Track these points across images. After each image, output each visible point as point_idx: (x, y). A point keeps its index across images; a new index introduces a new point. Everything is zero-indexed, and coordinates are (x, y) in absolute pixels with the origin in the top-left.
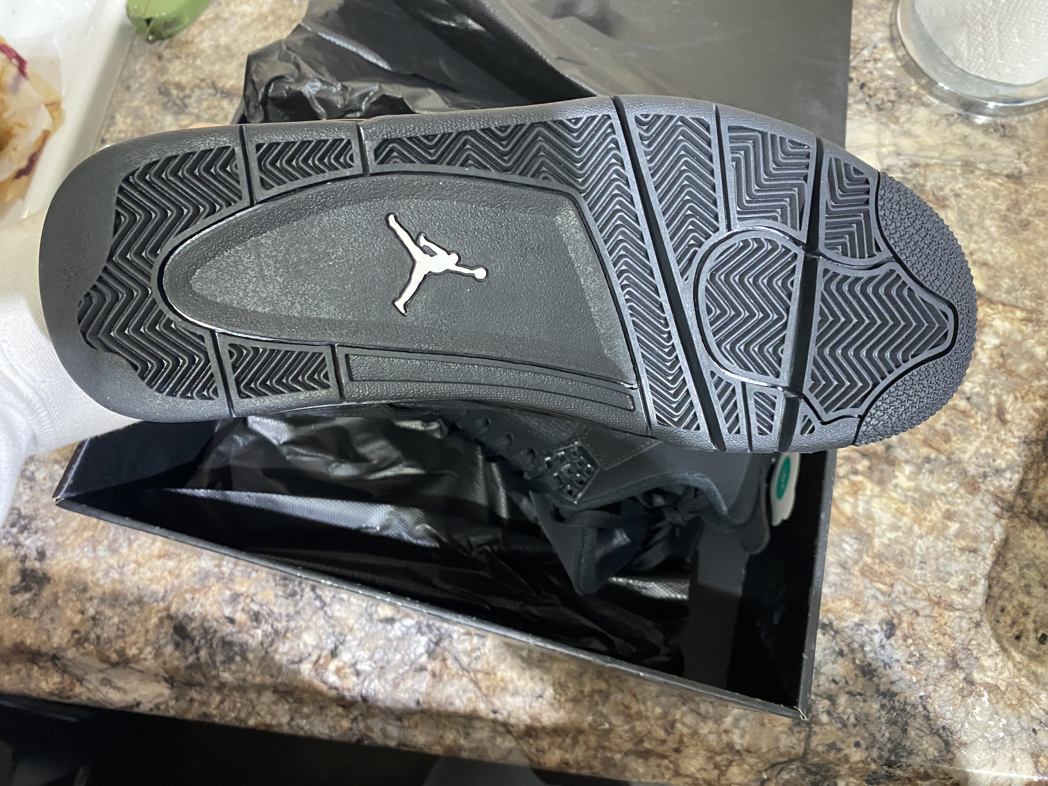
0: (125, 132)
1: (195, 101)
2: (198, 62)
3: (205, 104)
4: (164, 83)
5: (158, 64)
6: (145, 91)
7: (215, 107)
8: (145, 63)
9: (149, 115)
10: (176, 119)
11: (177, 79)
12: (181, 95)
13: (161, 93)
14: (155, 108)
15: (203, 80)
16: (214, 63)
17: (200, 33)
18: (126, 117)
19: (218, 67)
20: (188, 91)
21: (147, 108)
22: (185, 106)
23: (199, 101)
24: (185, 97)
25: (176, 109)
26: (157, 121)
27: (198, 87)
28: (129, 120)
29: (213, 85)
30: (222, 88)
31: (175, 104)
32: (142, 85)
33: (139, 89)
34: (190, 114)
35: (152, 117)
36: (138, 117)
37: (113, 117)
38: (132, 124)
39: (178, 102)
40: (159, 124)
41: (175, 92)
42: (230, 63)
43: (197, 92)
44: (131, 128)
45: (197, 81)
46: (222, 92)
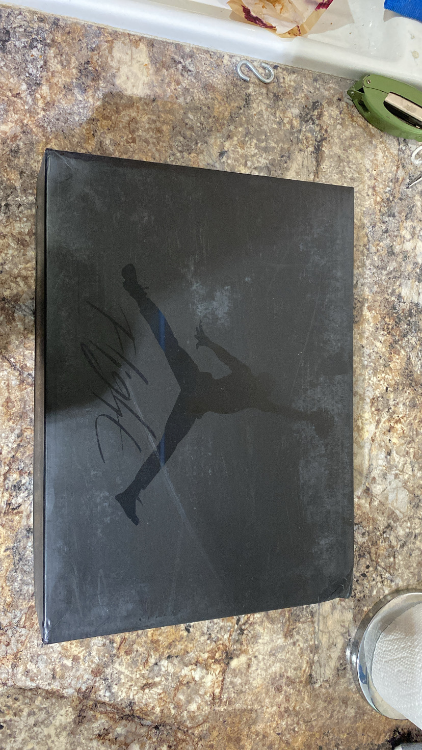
0: (284, 82)
1: (310, 127)
2: (339, 127)
3: (309, 135)
4: (321, 104)
5: (335, 99)
6: (315, 92)
7: (308, 142)
8: (334, 89)
9: (299, 97)
10: (296, 117)
11: (326, 113)
12: (314, 117)
13: (314, 103)
14: (303, 101)
15: (326, 131)
16: (339, 138)
17: (359, 126)
18: (295, 81)
19: (337, 141)
20: (317, 122)
21: (303, 95)
22: (307, 121)
23: (311, 131)
24: (313, 120)
25: (304, 115)
26: (293, 103)
27: (321, 129)
28: (292, 83)
29: (323, 139)
30: (322, 146)
31: (307, 114)
32: (319, 89)
33: (315, 88)
34: (301, 125)
35: (296, 99)
36: (295, 89)
37: (294, 73)
38: (290, 86)
39: (309, 116)
40: (292, 105)
41: (316, 113)
42: (340, 148)
43: (318, 129)
44: (287, 85)
45: (325, 128)
46: (318, 146)
